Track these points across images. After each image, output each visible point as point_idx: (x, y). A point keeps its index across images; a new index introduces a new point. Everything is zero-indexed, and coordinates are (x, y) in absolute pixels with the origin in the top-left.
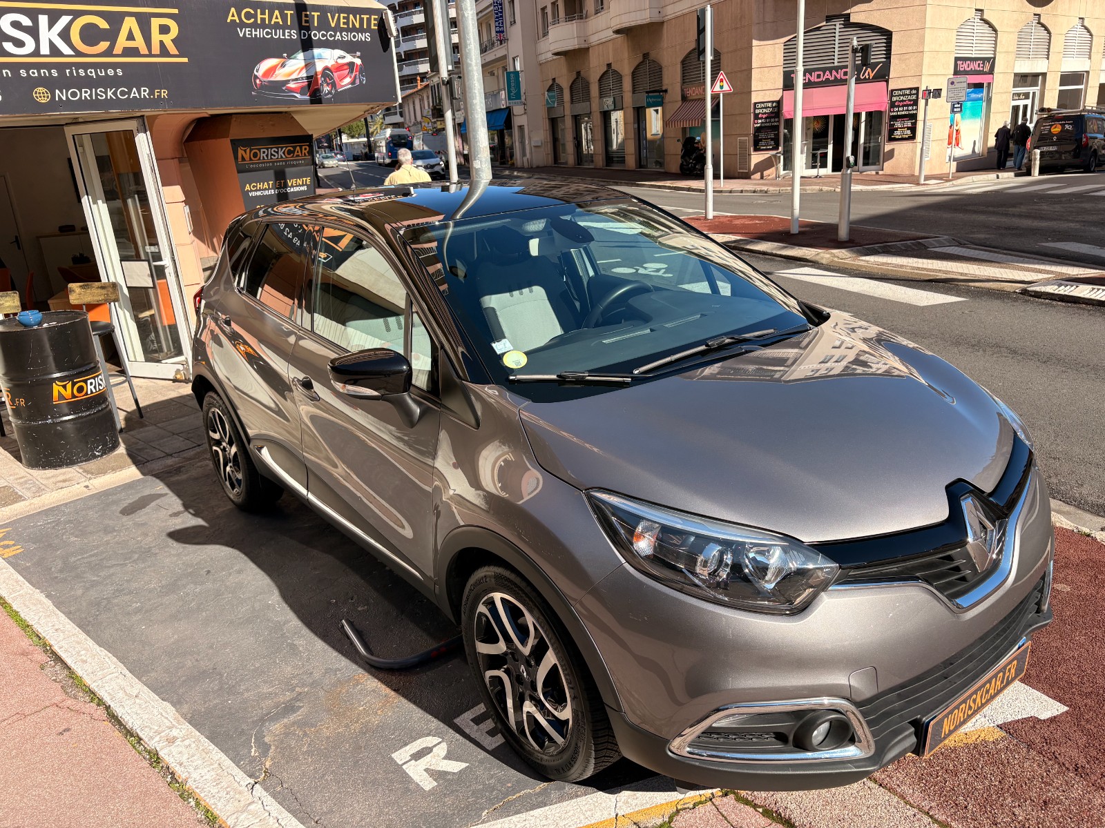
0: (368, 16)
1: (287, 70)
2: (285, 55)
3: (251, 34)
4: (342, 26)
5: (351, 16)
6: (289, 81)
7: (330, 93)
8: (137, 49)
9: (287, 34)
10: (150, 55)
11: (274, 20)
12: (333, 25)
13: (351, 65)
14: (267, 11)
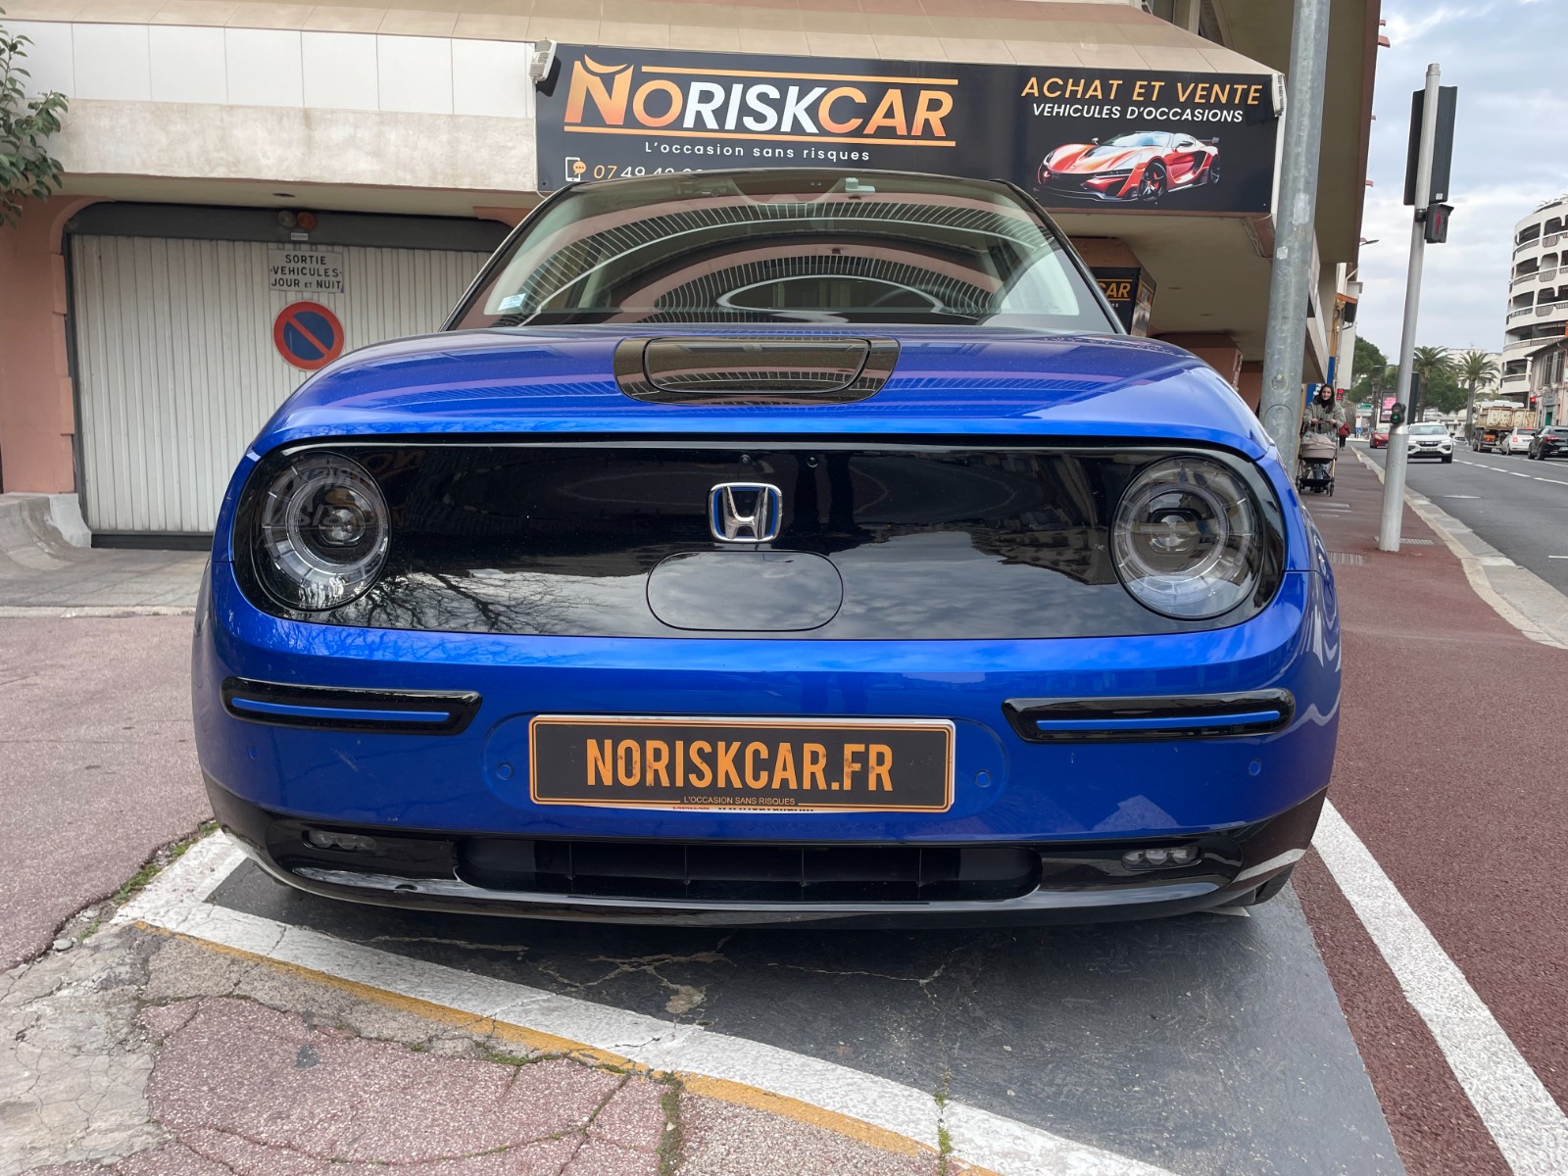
0: (1246, 87)
1: (1093, 159)
2: (1096, 139)
3: (1051, 112)
4: (1197, 100)
5: (1216, 88)
6: (1093, 174)
7: (1153, 193)
8: (895, 128)
9: (1105, 111)
10: (909, 137)
11: (1090, 93)
12: (1182, 99)
13: (1199, 156)
14: (1083, 81)
